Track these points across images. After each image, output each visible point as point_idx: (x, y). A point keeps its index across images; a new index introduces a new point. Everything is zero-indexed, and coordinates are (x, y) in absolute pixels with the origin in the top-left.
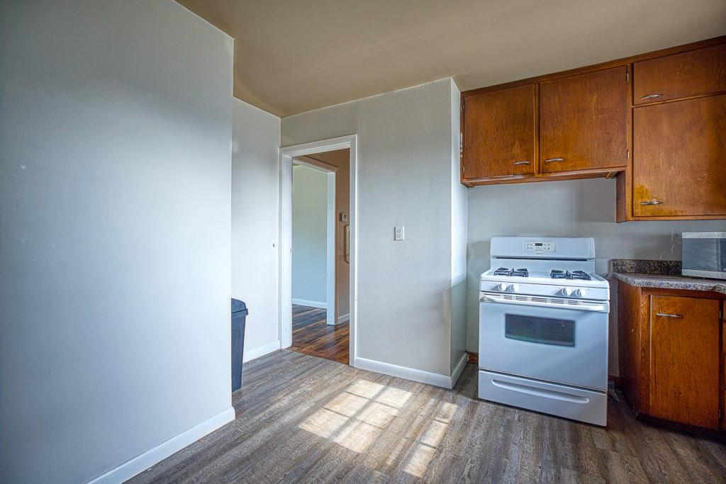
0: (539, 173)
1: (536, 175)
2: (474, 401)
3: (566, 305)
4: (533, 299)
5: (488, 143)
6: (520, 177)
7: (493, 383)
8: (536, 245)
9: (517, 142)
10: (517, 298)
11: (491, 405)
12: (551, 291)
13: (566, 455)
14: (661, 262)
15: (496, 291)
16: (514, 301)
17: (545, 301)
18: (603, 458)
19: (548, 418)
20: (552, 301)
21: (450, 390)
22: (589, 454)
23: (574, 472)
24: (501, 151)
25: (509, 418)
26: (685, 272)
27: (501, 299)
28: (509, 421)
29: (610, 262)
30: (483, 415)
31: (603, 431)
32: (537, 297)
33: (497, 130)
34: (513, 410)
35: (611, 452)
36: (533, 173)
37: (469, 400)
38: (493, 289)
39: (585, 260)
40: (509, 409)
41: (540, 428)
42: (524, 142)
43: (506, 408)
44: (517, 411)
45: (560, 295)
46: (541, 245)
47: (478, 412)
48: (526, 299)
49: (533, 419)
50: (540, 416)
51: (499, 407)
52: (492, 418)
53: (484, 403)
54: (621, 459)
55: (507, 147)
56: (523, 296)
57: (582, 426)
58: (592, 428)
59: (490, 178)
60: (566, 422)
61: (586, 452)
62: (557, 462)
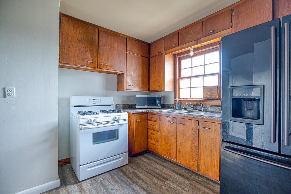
0: (98, 68)
1: (96, 69)
2: (78, 184)
3: (116, 124)
4: (104, 124)
5: (74, 47)
6: (90, 68)
7: (88, 169)
8: (93, 100)
9: (89, 51)
10: (98, 125)
11: (87, 181)
12: (111, 119)
13: (127, 180)
14: (128, 105)
15: (88, 123)
16: (96, 126)
17: (108, 123)
18: (135, 174)
19: (111, 172)
20: (112, 123)
21: (59, 187)
22: (131, 175)
23: (135, 184)
24: (81, 53)
25: (99, 181)
26: (137, 107)
27: (90, 126)
28: (101, 183)
29: (115, 105)
30: (89, 187)
31: (127, 166)
32: (106, 123)
33: (79, 42)
34: (97, 177)
35: (135, 171)
36: (95, 68)
37: (75, 185)
38: (87, 122)
39: (110, 105)
40: (96, 177)
41: (112, 177)
42: (92, 52)
43: (94, 178)
44: (99, 176)
45: (114, 120)
46: (95, 100)
47: (85, 188)
48: (101, 124)
49: (107, 175)
50: (108, 173)
51: (91, 179)
52: (93, 186)
53: (84, 182)
54: (138, 171)
55: (84, 52)
56: (100, 123)
57: (122, 168)
58: (125, 167)
59: (75, 65)
60: (117, 169)
61: (131, 176)
62: (128, 185)
